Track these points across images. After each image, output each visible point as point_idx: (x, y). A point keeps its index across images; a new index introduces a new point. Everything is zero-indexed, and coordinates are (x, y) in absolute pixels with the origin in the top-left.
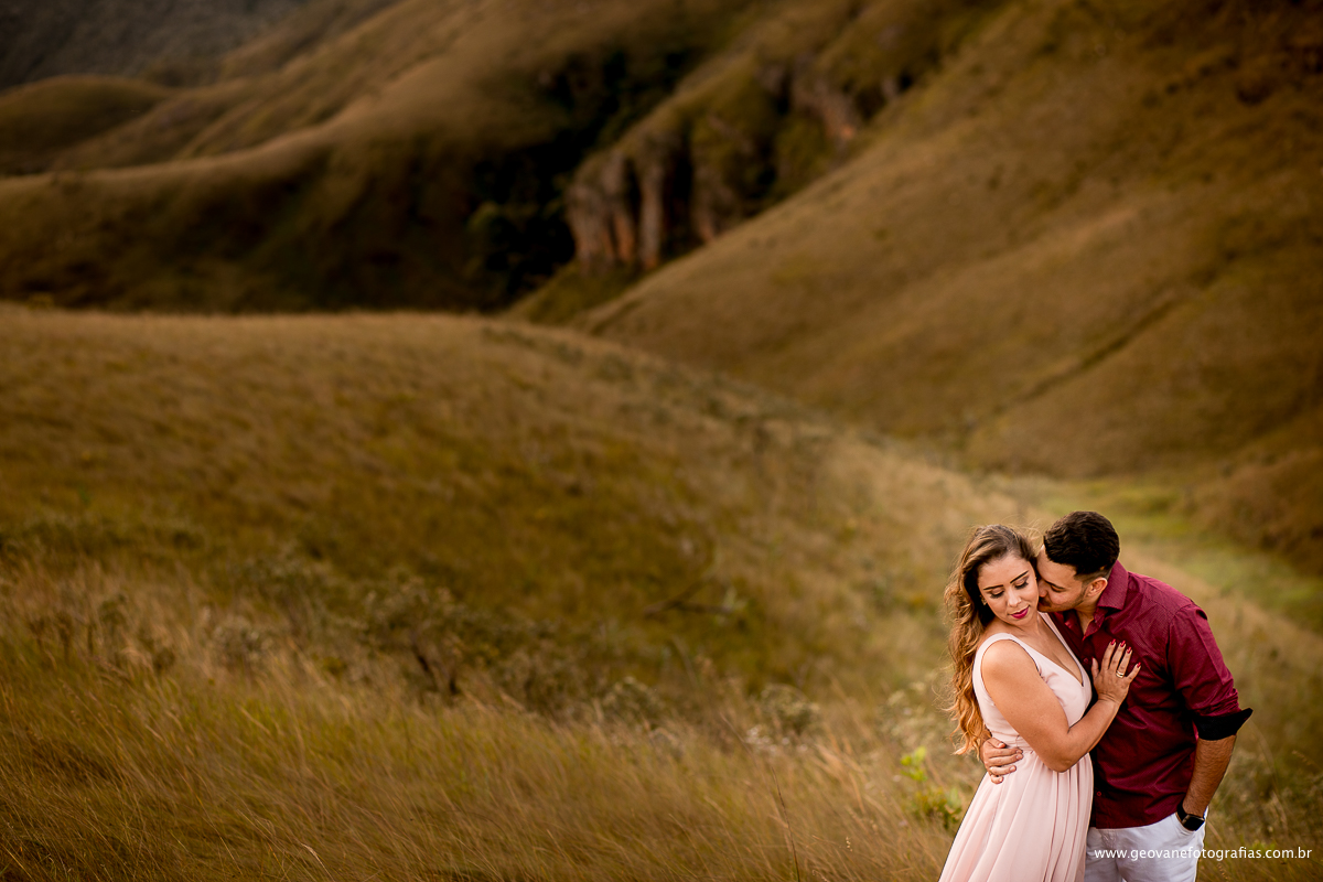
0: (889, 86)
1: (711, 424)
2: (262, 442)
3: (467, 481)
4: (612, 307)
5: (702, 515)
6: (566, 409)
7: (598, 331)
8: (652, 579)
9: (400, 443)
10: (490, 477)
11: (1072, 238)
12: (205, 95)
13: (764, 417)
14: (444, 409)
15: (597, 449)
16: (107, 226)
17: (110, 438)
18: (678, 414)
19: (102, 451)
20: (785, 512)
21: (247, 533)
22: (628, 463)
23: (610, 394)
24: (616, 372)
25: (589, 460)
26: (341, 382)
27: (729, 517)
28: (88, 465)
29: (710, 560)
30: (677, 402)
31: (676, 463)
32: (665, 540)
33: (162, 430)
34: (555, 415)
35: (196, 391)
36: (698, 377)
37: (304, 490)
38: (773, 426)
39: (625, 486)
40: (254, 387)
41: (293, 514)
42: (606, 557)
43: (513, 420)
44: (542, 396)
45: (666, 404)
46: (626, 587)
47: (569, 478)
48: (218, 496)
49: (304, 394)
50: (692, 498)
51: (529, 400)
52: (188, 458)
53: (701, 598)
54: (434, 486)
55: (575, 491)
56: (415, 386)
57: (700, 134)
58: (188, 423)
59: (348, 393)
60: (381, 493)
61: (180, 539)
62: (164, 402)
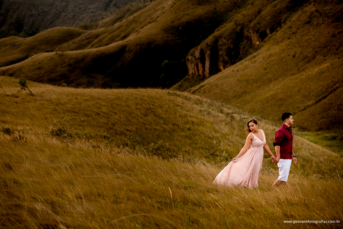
0: (268, 31)
1: (220, 115)
2: (120, 117)
3: (165, 126)
4: (198, 87)
5: (218, 135)
6: (187, 111)
7: (194, 93)
8: (207, 149)
9: (150, 118)
10: (170, 126)
11: (314, 70)
12: (94, 31)
13: (233, 113)
14: (160, 110)
15: (194, 120)
16: (69, 65)
17: (87, 116)
18: (213, 112)
19: (86, 119)
20: (237, 135)
21: (118, 137)
22: (202, 123)
23: (198, 107)
24: (199, 102)
25: (193, 123)
26: (137, 104)
27: (224, 136)
28: (83, 121)
29: (220, 145)
30: (213, 110)
31: (212, 123)
32: (210, 140)
33: (98, 114)
34: (185, 112)
35: (105, 106)
36: (218, 104)
37: (130, 128)
38: (235, 115)
39: (201, 128)
40: (118, 105)
41: (128, 133)
42: (196, 144)
43: (175, 113)
44: (182, 108)
45: (210, 110)
46: (201, 150)
47: (188, 126)
48: (111, 129)
49: (129, 106)
50: (216, 132)
51: (179, 109)
52: (104, 120)
53: (218, 153)
54: (158, 127)
55: (189, 129)
56: (153, 105)
57: (220, 43)
58: (103, 113)
59: (138, 107)
60: (146, 129)
61: (105, 137)
62: (98, 108)
